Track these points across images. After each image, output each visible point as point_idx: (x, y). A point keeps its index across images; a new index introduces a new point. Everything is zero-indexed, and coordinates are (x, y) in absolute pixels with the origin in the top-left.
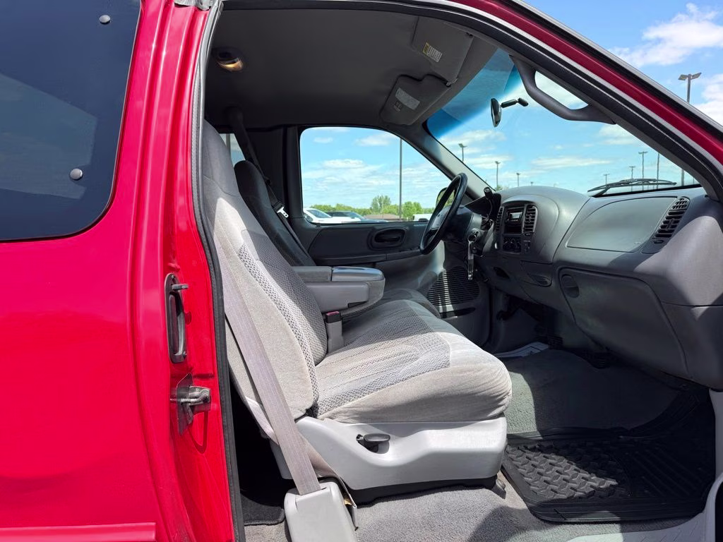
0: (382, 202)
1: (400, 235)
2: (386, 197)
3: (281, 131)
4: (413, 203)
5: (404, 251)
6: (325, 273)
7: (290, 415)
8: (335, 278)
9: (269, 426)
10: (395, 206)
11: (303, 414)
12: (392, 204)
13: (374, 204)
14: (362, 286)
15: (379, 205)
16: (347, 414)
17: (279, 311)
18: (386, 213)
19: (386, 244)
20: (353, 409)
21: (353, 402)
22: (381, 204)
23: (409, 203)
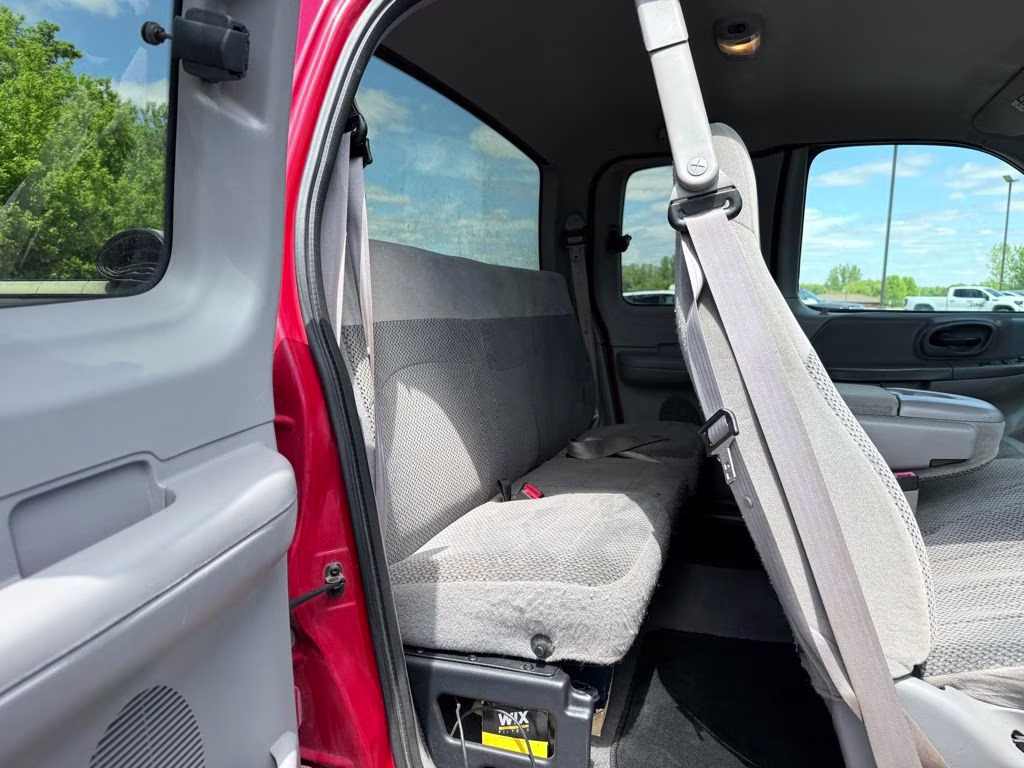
0: (847, 275)
1: (982, 336)
2: (855, 268)
3: (782, 155)
4: (901, 278)
5: (989, 364)
6: (886, 400)
7: (886, 670)
8: (905, 410)
9: (845, 682)
10: (870, 283)
11: (908, 672)
12: (864, 278)
13: (834, 279)
14: (965, 431)
15: (840, 279)
16: (996, 688)
17: (878, 477)
18: (851, 292)
19: (954, 350)
20: (1010, 681)
21: (1012, 668)
22: (844, 278)
23: (895, 278)
